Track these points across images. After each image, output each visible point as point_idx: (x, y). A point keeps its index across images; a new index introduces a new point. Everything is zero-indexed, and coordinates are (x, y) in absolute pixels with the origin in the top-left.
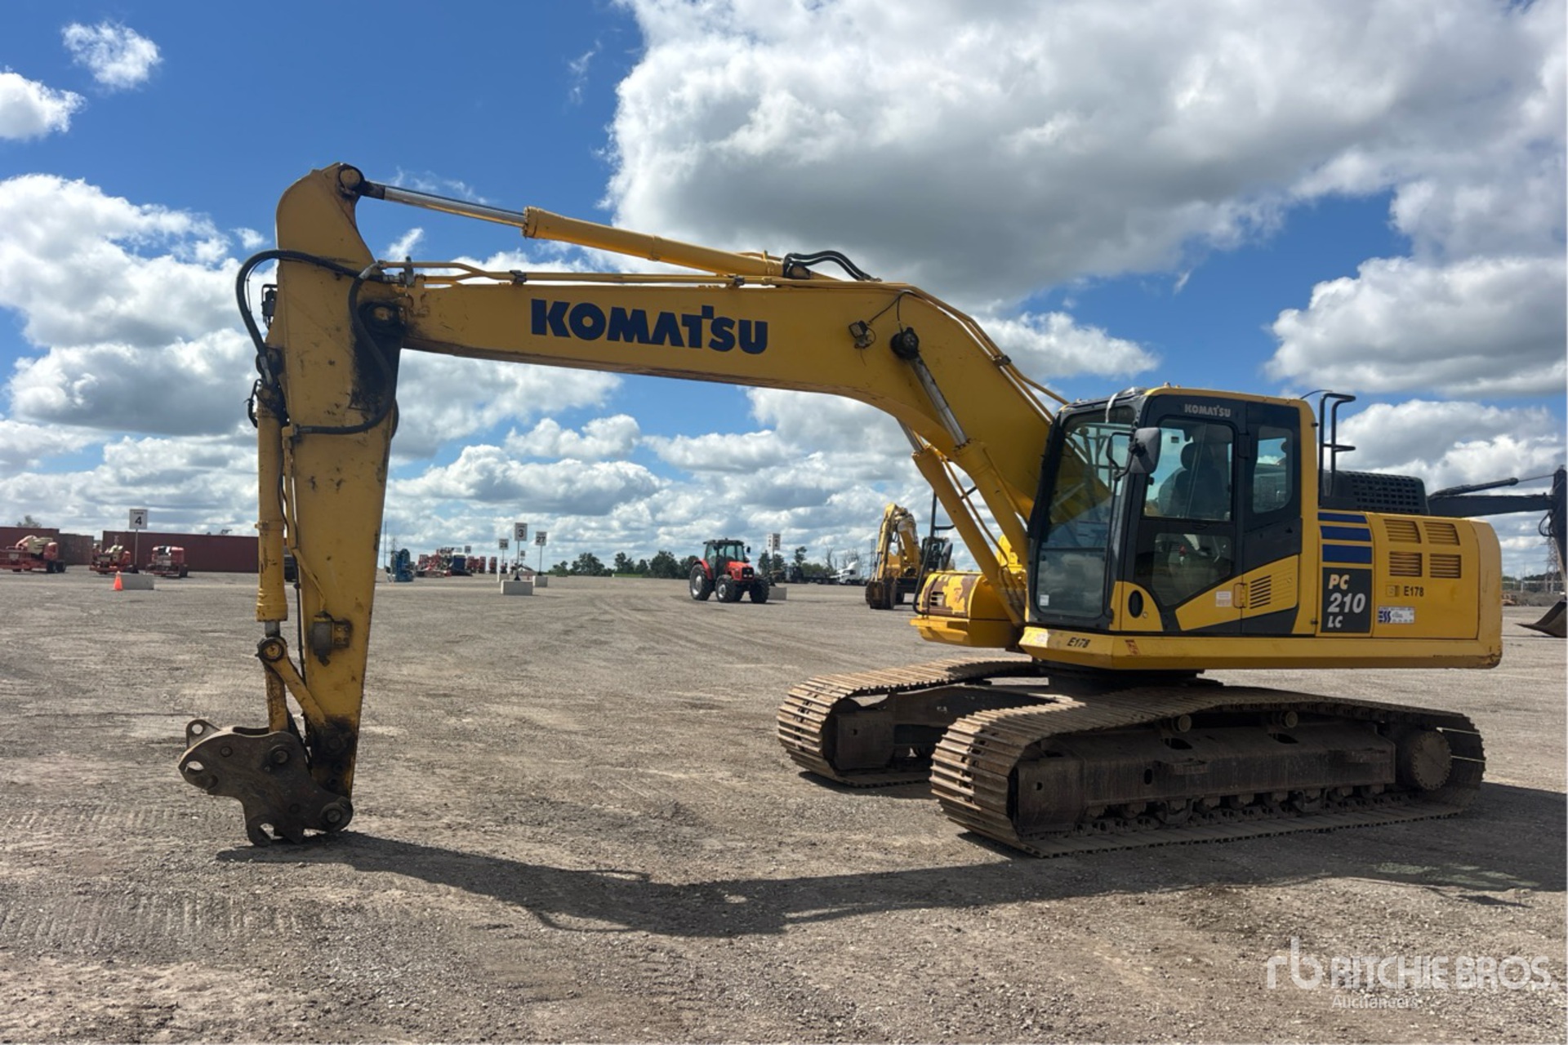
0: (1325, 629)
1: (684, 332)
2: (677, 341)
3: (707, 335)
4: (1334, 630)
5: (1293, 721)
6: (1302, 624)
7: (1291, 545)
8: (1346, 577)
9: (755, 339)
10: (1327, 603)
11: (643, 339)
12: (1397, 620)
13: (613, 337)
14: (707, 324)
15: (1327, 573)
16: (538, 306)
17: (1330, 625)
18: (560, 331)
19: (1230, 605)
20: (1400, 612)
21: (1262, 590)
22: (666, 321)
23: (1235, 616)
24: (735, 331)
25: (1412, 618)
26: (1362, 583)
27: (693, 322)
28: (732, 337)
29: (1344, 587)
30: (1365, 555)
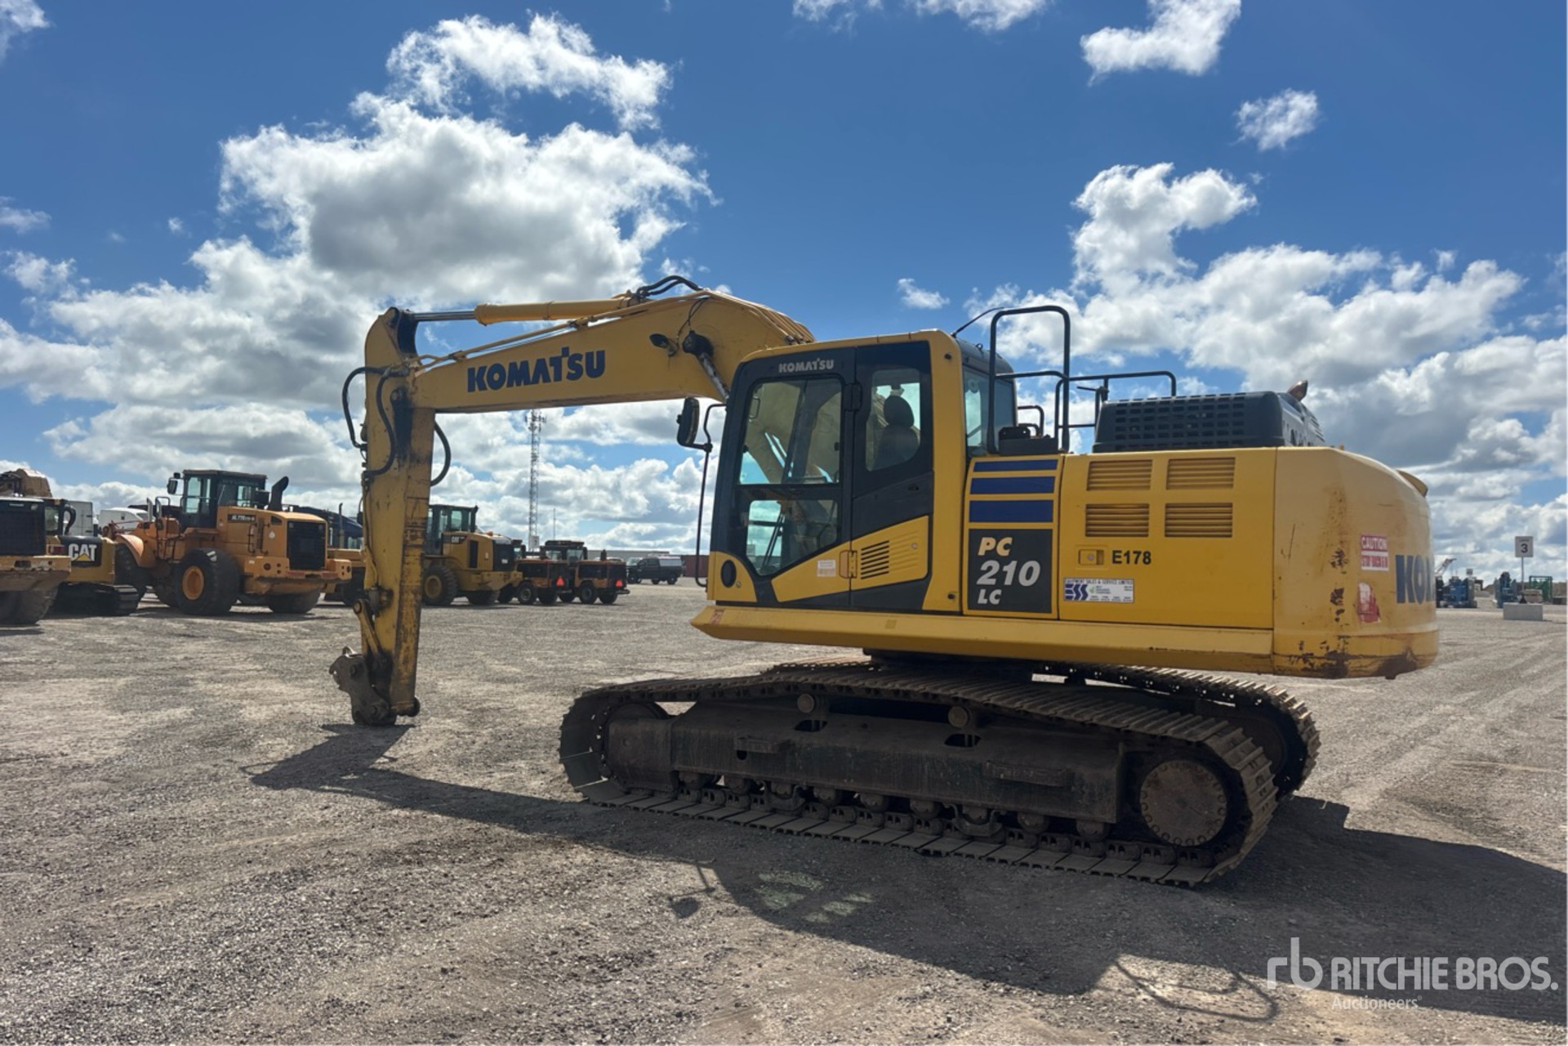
0: (973, 604)
1: (551, 370)
2: (547, 379)
3: (565, 369)
4: (989, 606)
6: (934, 597)
7: (919, 503)
8: (1008, 540)
9: (595, 366)
10: (975, 572)
11: (527, 383)
12: (1100, 597)
13: (510, 385)
14: (565, 361)
15: (976, 537)
16: (471, 371)
17: (982, 600)
18: (482, 388)
19: (834, 575)
20: (1104, 586)
21: (877, 559)
22: (541, 364)
23: (843, 586)
24: (583, 363)
25: (1130, 594)
26: (1036, 547)
27: (556, 362)
28: (580, 366)
29: (1005, 553)
30: (1043, 511)
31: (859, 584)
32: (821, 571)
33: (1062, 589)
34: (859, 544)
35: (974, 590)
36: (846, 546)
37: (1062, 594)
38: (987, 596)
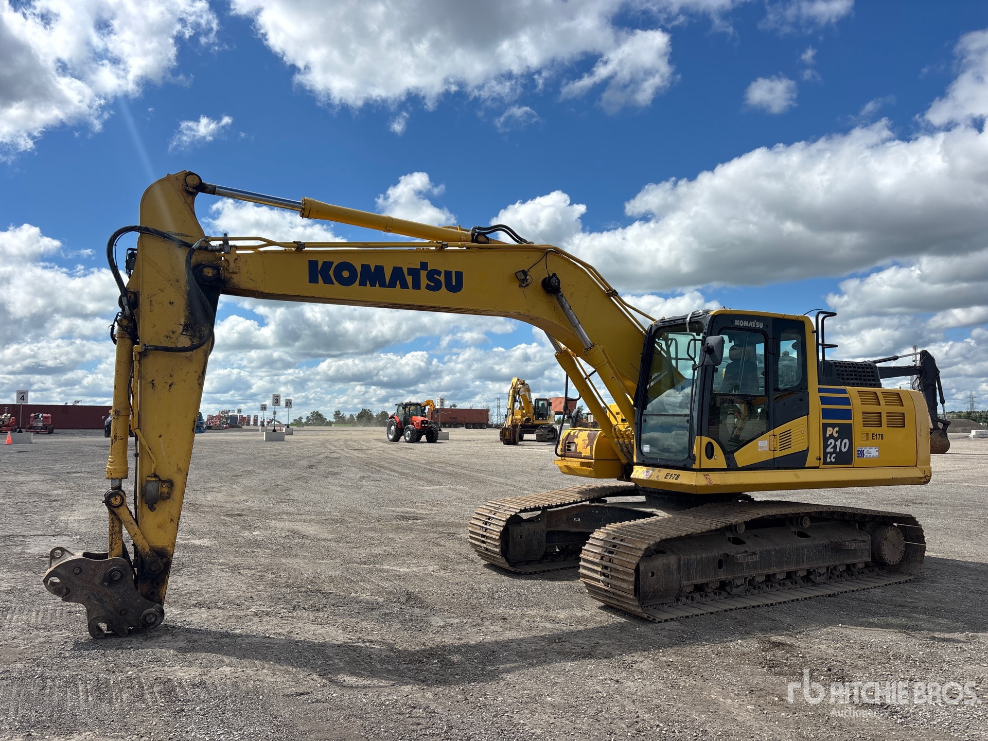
1: (409, 279)
2: (404, 285)
3: (424, 281)
4: (831, 463)
5: (807, 523)
8: (837, 429)
9: (455, 283)
11: (383, 284)
13: (362, 283)
14: (423, 274)
16: (313, 265)
18: (328, 281)
20: (870, 450)
22: (397, 272)
24: (442, 278)
25: (877, 454)
27: (414, 273)
29: (836, 435)
31: (778, 454)
32: (761, 447)
33: (856, 451)
34: (778, 430)
35: (825, 454)
36: (771, 432)
37: (856, 455)
38: (830, 458)
